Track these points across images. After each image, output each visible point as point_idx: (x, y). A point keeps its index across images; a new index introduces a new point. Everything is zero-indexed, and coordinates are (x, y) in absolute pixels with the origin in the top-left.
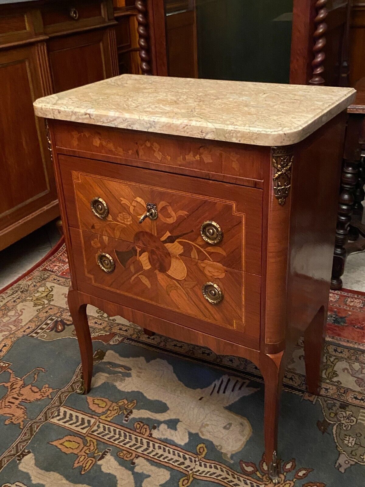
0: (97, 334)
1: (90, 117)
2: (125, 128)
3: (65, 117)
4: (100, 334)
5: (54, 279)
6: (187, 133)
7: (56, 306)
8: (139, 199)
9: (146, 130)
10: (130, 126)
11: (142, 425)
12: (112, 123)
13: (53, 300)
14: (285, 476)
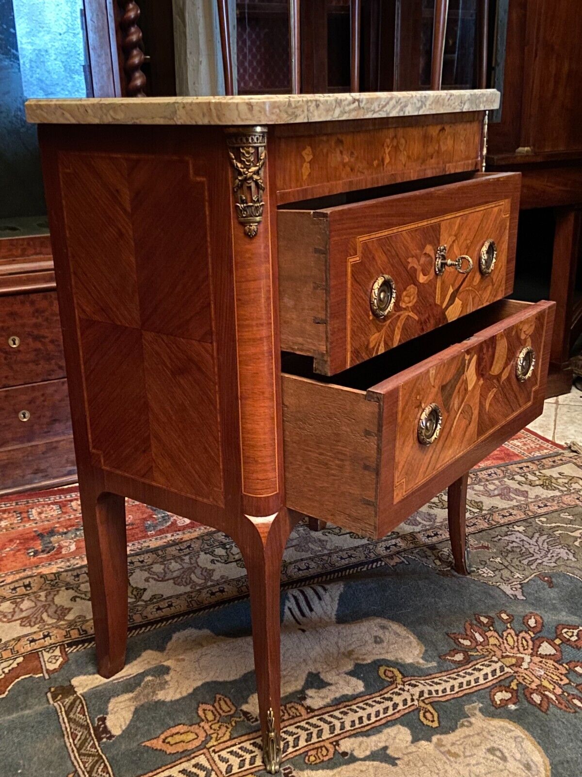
14: (495, 631)
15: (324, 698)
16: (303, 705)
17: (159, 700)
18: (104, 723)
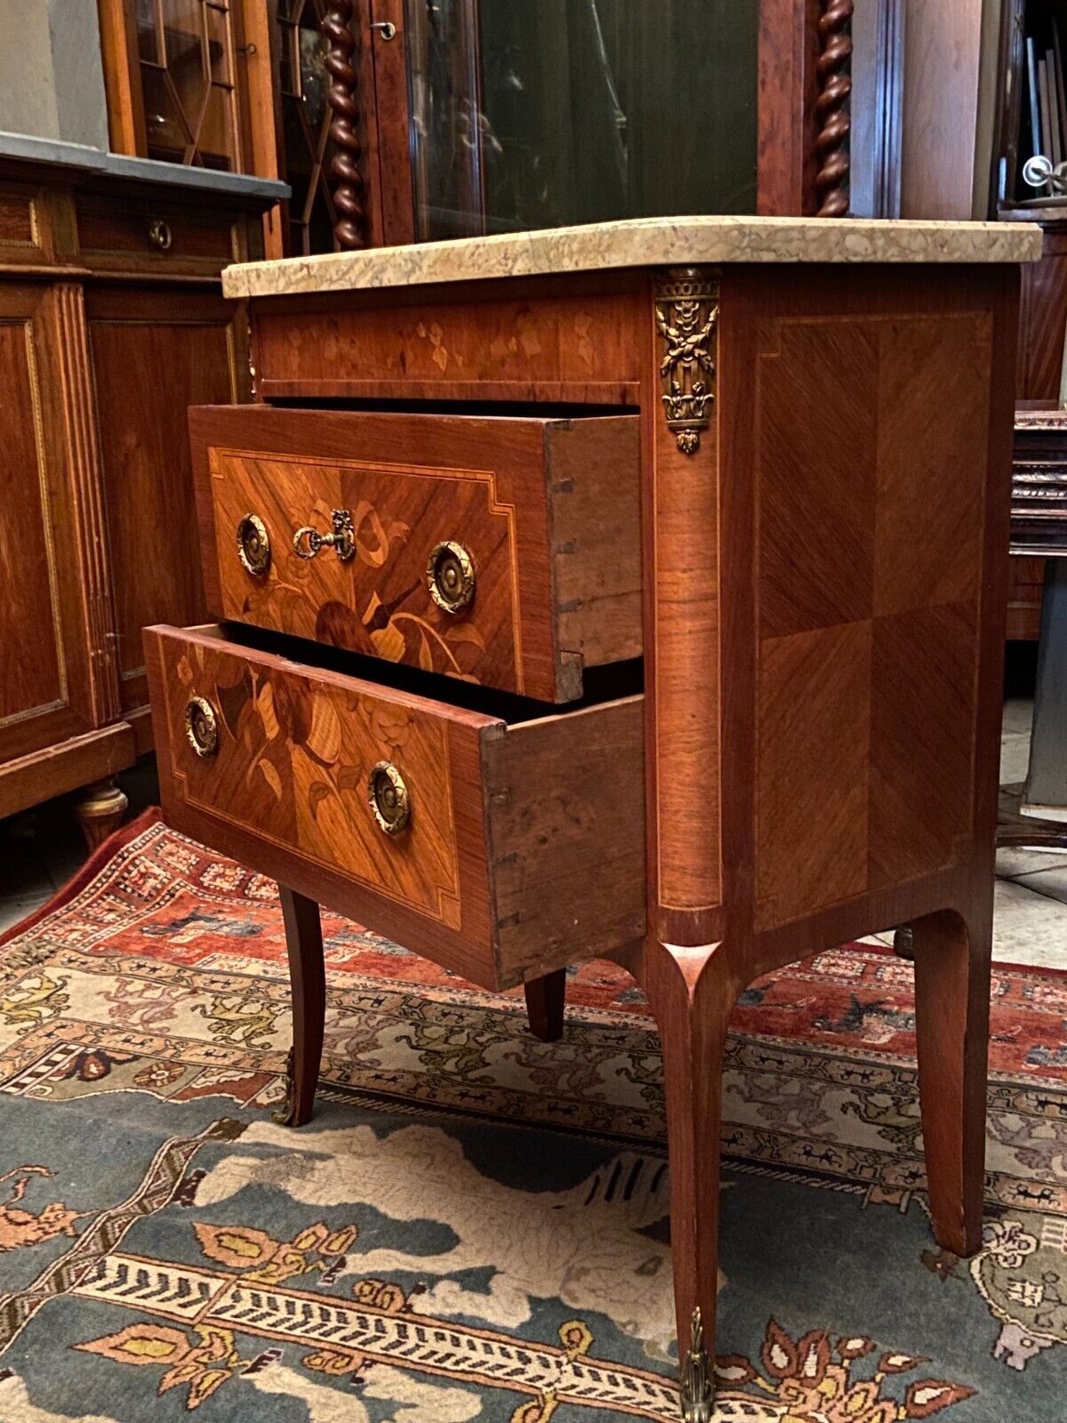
0: (215, 1079)
4: (223, 1080)
5: (70, 961)
7: (79, 1021)
11: (378, 1285)
13: (69, 1007)
14: (848, 1372)
15: (447, 1305)
16: (406, 1300)
18: (198, 1181)
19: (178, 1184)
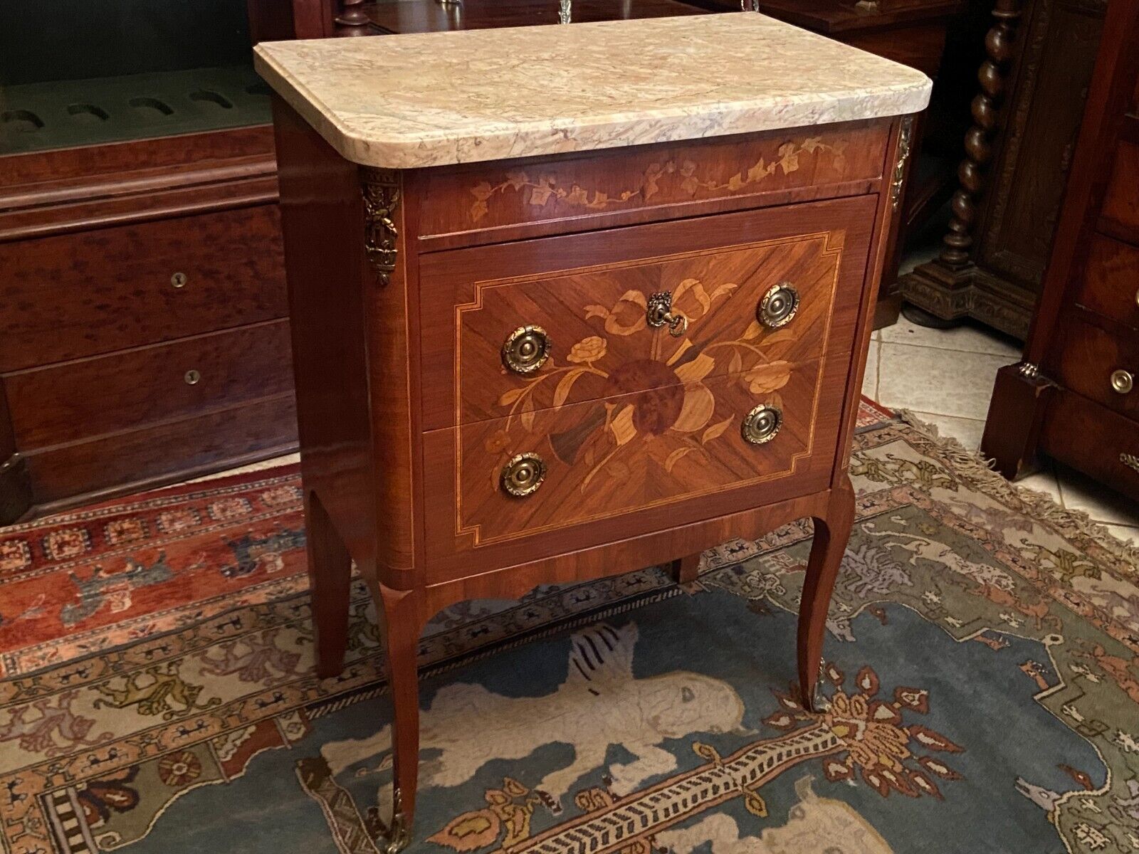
0: (230, 746)
1: (566, 136)
2: (653, 142)
3: (494, 151)
4: (238, 743)
6: (786, 120)
8: (632, 295)
9: (699, 136)
10: (664, 135)
11: (587, 794)
12: (623, 137)
15: (630, 780)
16: (608, 793)
17: (437, 786)
18: (376, 816)
19: (364, 826)
